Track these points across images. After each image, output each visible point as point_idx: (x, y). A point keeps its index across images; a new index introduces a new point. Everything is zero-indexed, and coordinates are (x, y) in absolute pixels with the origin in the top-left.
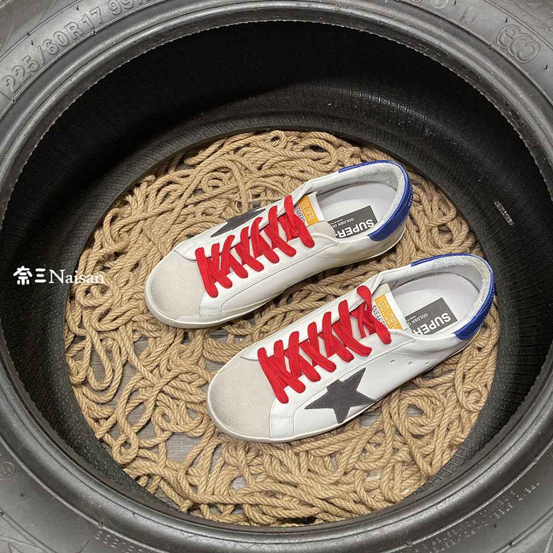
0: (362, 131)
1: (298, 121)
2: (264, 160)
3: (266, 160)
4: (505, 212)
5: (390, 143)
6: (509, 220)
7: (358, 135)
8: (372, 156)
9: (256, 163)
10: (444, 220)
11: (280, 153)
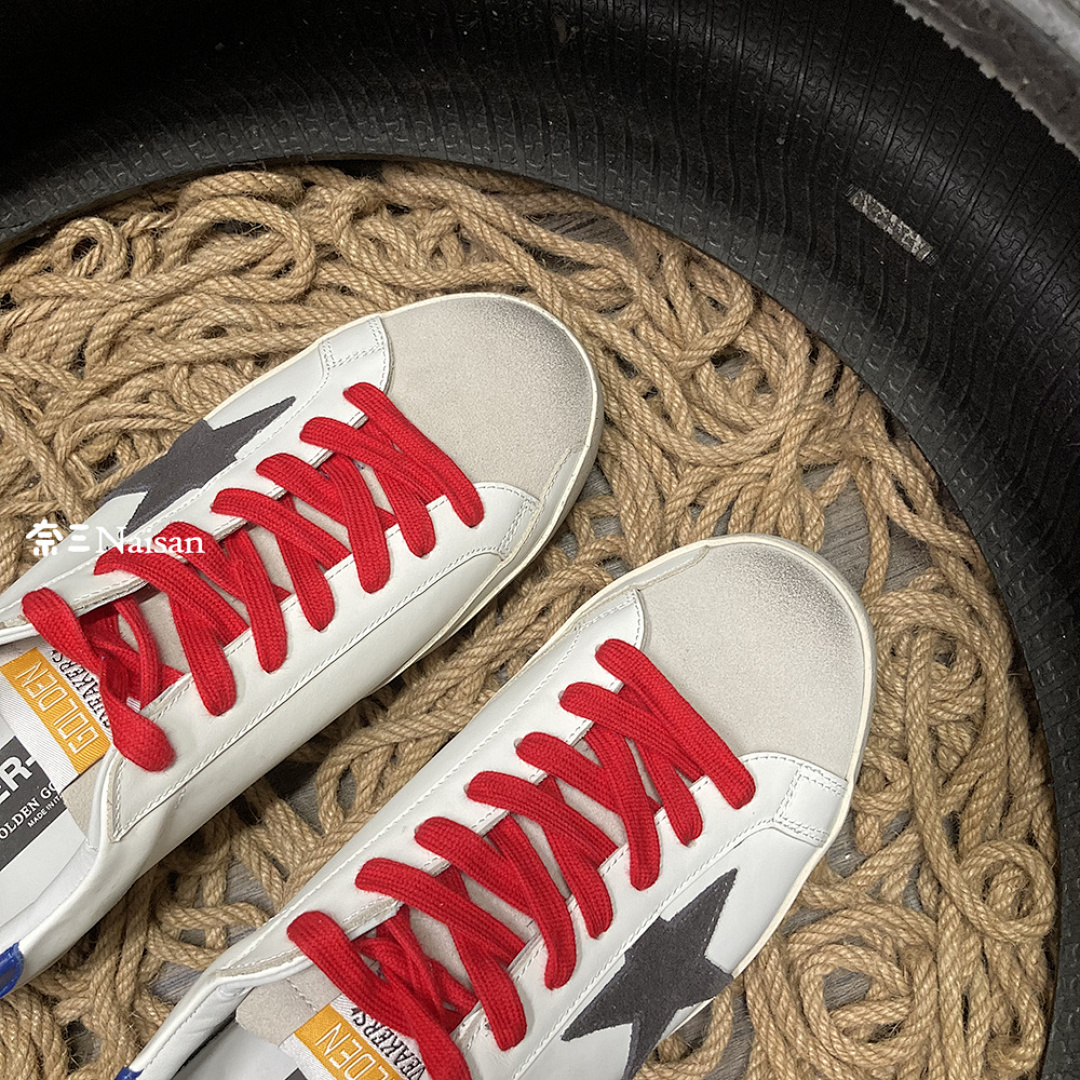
0: (352, 122)
1: (130, 167)
2: (79, 334)
3: (83, 332)
4: (894, 218)
5: (461, 134)
6: (912, 242)
7: (348, 143)
8: (419, 190)
9: (59, 350)
10: (721, 334)
11: (118, 297)
